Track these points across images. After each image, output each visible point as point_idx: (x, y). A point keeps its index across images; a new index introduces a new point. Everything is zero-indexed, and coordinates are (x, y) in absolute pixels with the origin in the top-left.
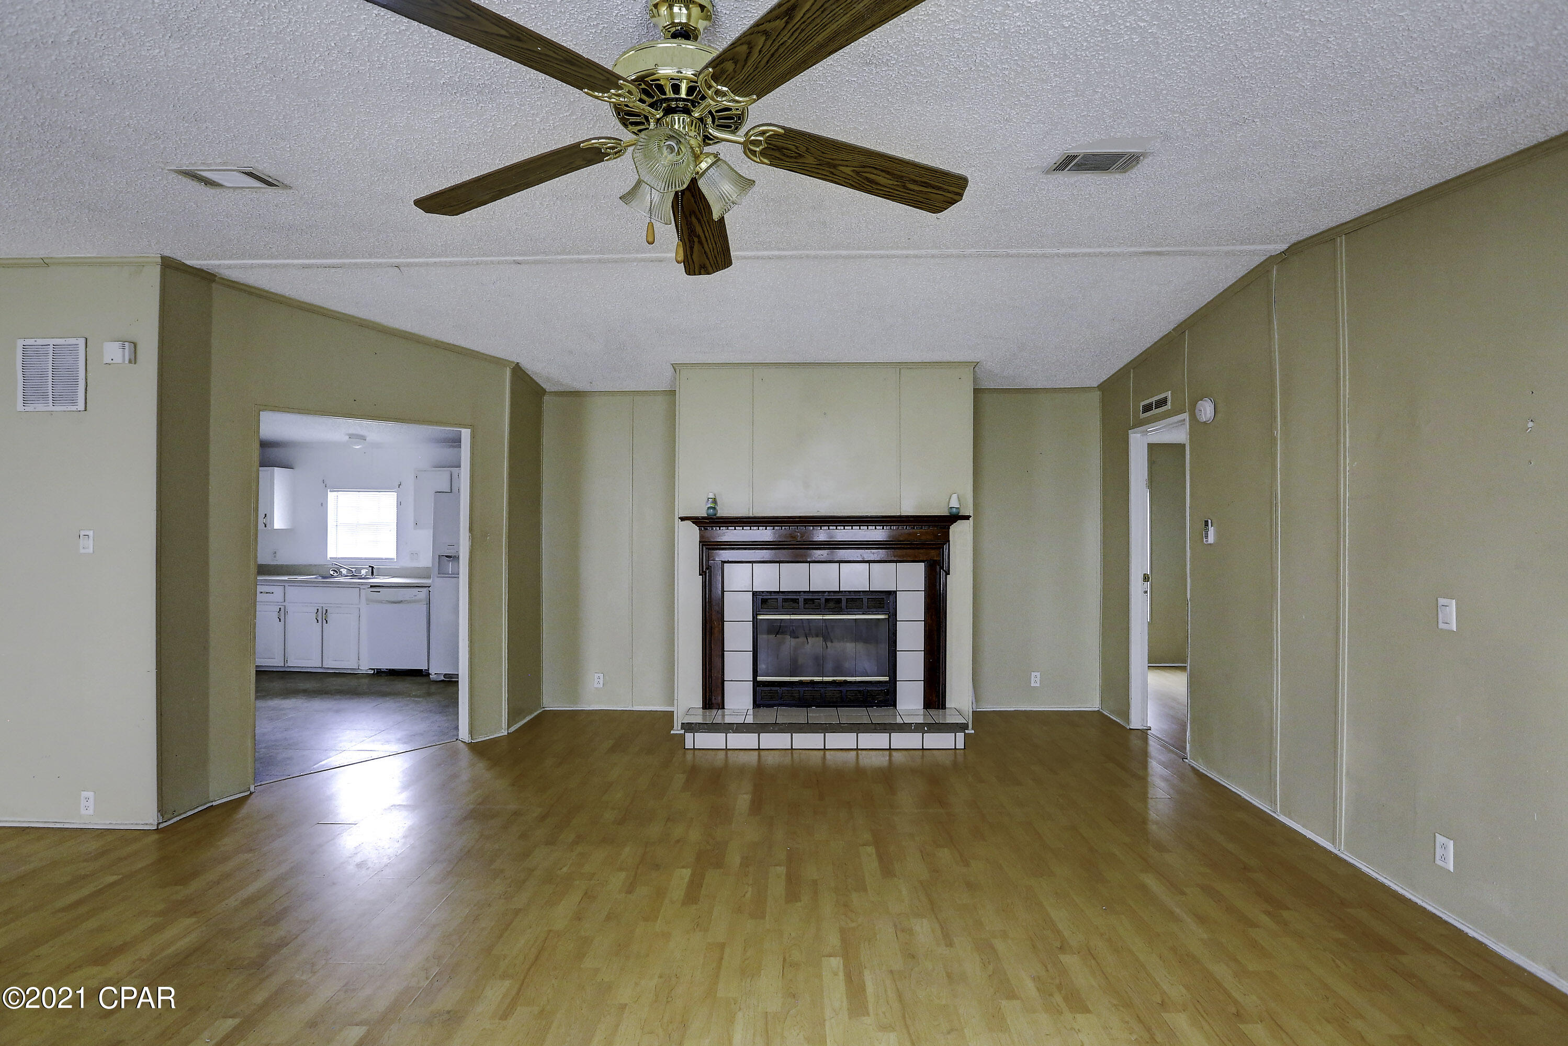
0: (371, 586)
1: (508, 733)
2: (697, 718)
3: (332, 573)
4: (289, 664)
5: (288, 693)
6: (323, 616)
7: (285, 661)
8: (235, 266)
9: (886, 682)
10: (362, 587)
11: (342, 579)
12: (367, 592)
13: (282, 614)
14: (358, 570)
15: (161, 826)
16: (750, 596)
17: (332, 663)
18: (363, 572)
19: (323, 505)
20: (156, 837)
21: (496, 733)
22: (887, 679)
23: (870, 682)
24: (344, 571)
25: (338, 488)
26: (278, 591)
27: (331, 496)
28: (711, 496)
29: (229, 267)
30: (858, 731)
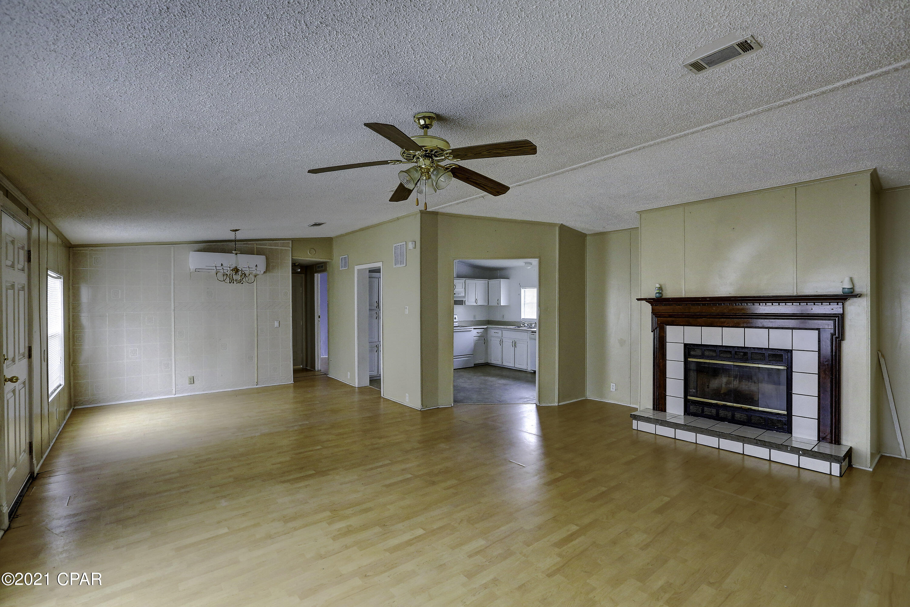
0: (532, 332)
1: (558, 405)
2: (650, 414)
3: (522, 325)
4: (504, 364)
5: (502, 377)
6: (515, 344)
7: (502, 363)
8: (445, 207)
9: (784, 415)
10: (528, 332)
11: (524, 328)
12: (530, 334)
13: (501, 342)
14: (531, 324)
15: (422, 410)
16: (682, 346)
17: (518, 366)
18: (533, 325)
19: (520, 295)
20: (419, 412)
21: (552, 403)
22: (785, 413)
23: (771, 413)
24: (526, 325)
25: (525, 287)
26: (500, 332)
27: (523, 291)
28: (658, 286)
29: (443, 208)
30: (744, 442)
